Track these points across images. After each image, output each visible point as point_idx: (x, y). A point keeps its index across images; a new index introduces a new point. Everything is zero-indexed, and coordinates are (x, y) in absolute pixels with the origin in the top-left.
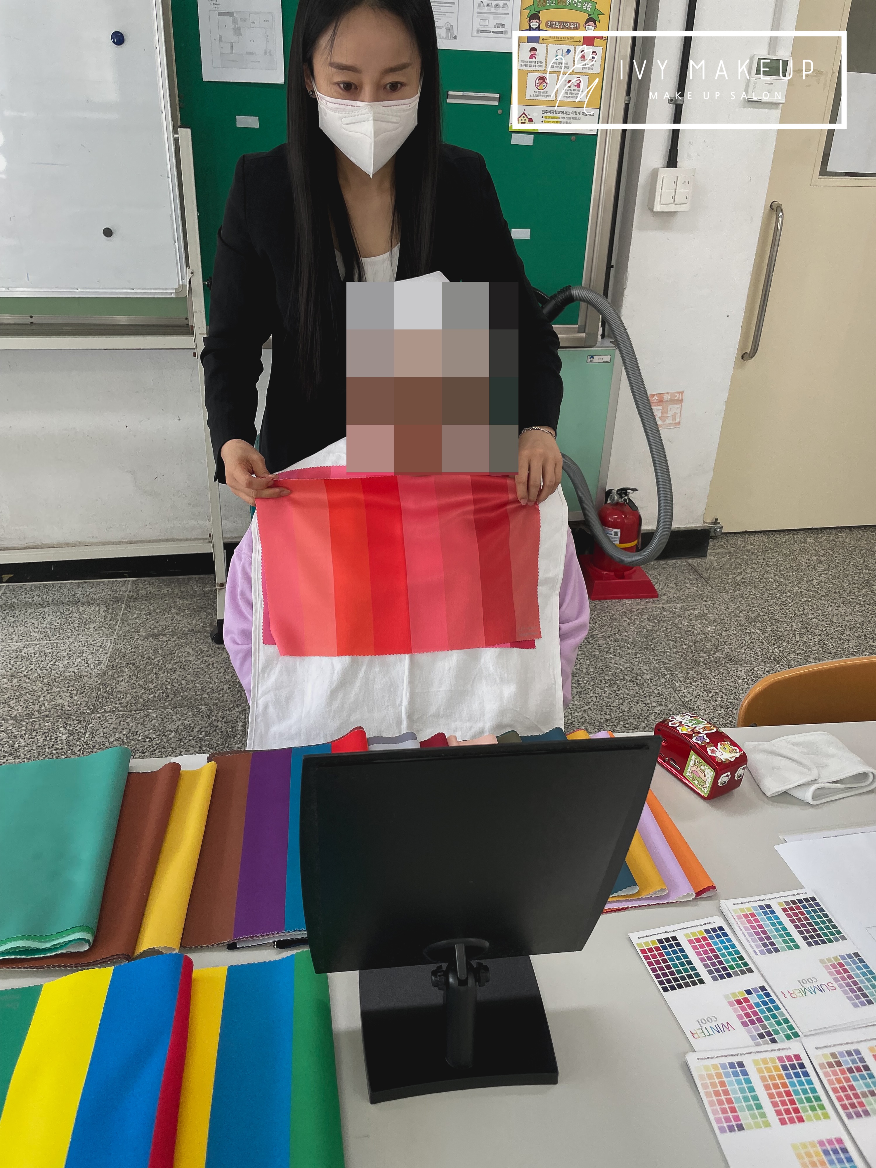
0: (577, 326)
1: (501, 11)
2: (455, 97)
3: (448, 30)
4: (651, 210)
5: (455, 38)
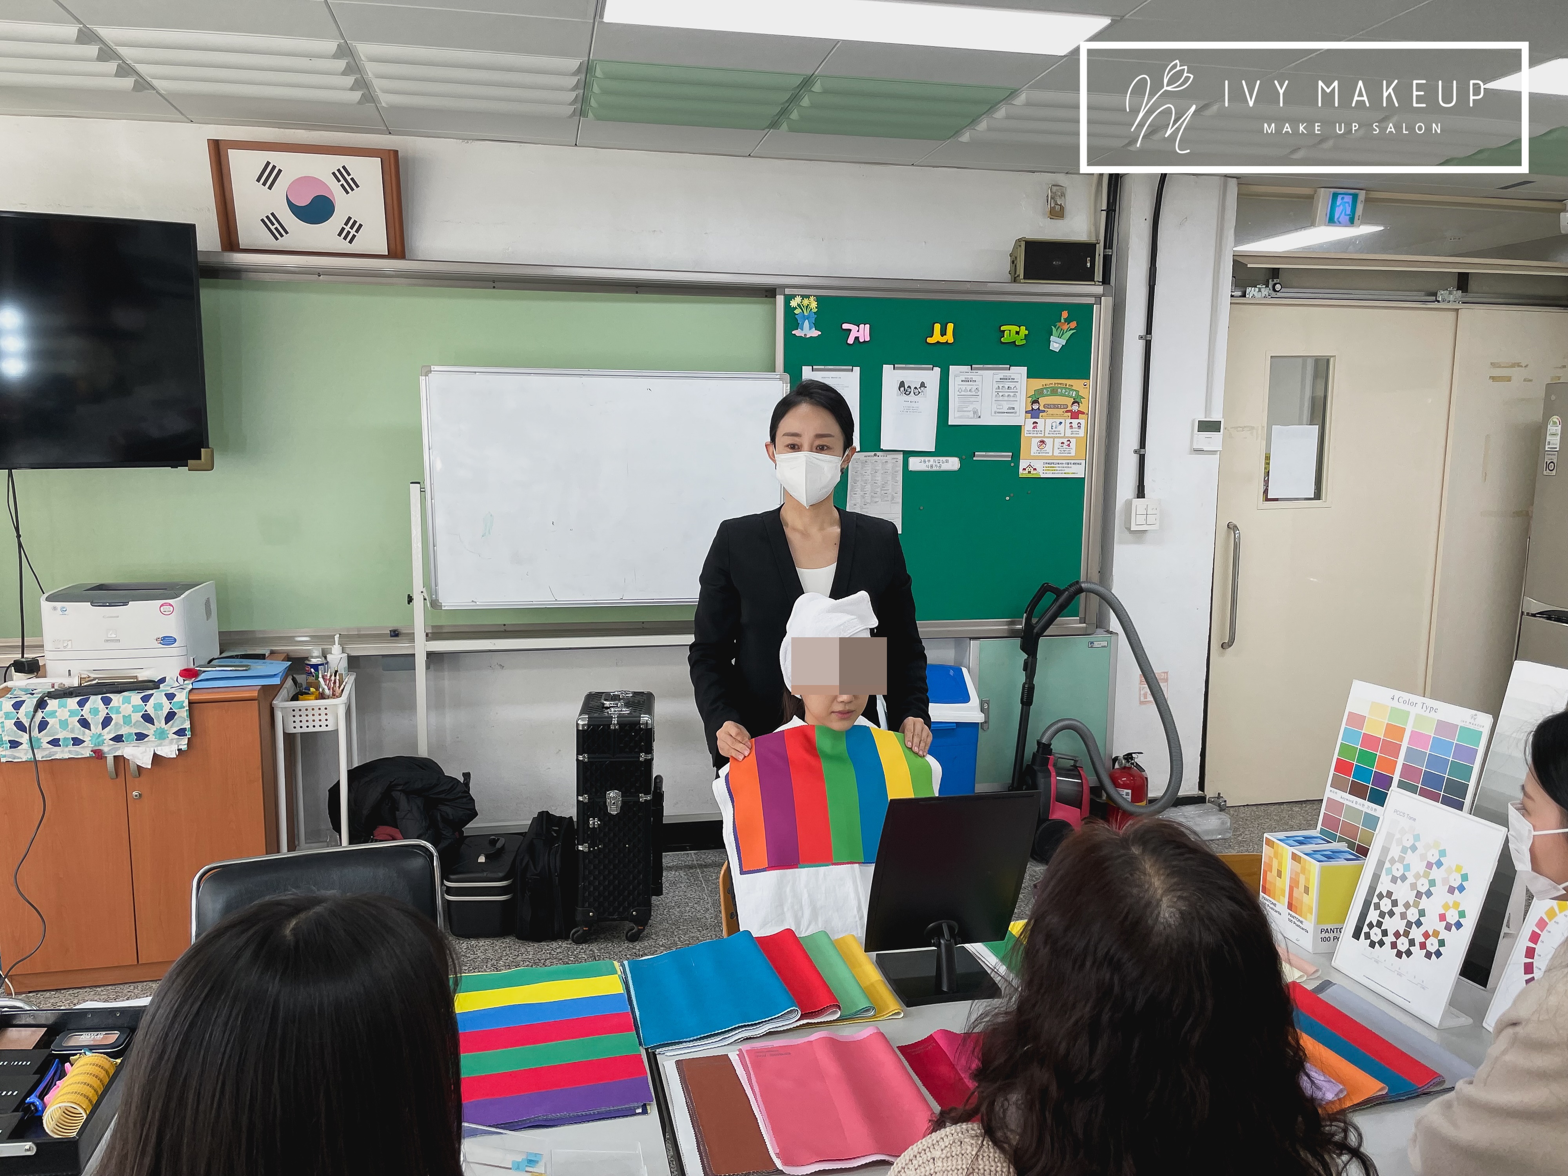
0: (1078, 618)
1: (1012, 399)
2: (980, 456)
3: (975, 413)
4: (1129, 529)
5: (980, 417)
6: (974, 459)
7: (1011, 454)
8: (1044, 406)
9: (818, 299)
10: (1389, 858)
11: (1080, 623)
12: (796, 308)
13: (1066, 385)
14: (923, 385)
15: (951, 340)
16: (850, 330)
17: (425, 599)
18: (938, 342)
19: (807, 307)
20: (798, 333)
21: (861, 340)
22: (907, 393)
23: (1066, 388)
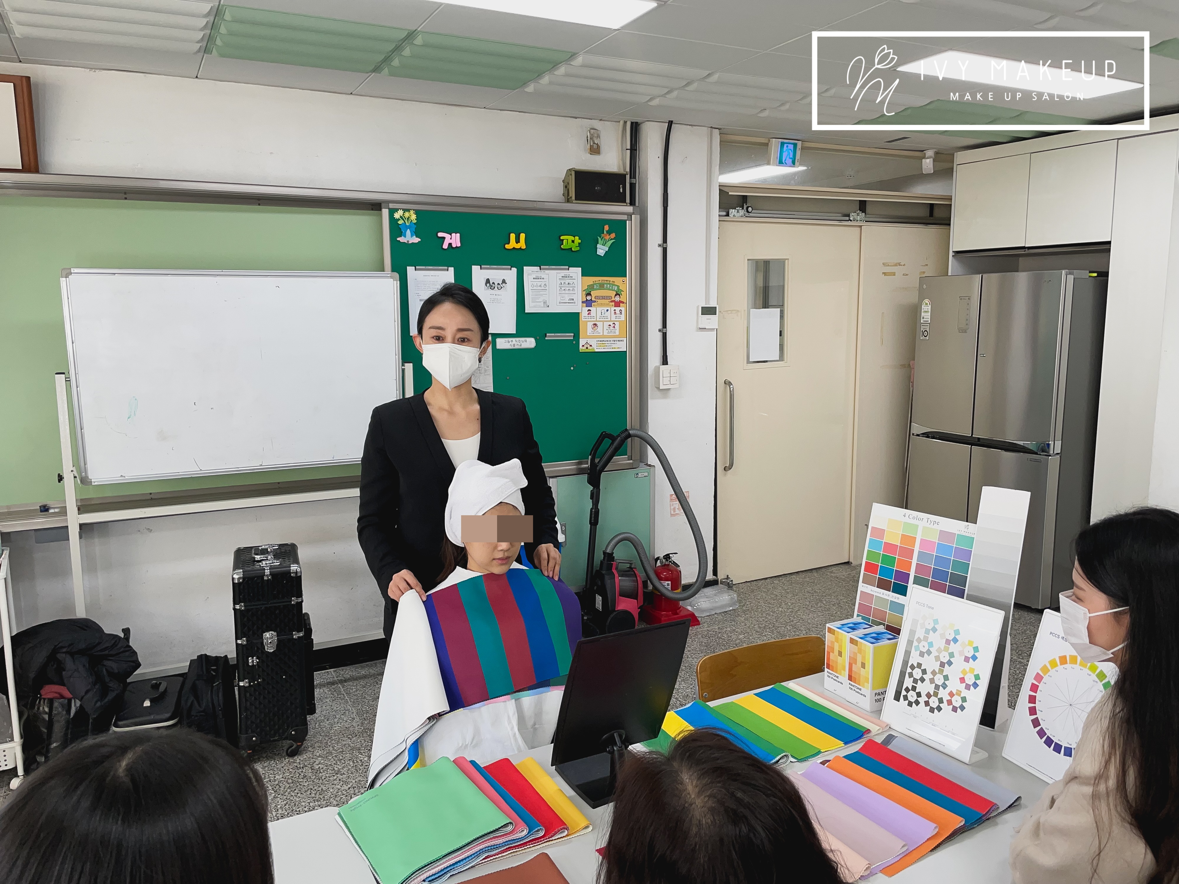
0: (627, 456)
1: (571, 292)
2: (550, 336)
3: (544, 303)
4: (658, 388)
5: (548, 306)
6: (546, 339)
7: (573, 334)
8: (595, 298)
9: (417, 212)
10: (916, 638)
11: (628, 460)
12: (399, 220)
13: (610, 282)
14: (504, 281)
15: (524, 247)
16: (444, 238)
17: (75, 477)
18: (514, 248)
19: (408, 219)
20: (401, 239)
21: (454, 246)
22: (492, 288)
23: (610, 284)
